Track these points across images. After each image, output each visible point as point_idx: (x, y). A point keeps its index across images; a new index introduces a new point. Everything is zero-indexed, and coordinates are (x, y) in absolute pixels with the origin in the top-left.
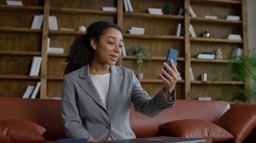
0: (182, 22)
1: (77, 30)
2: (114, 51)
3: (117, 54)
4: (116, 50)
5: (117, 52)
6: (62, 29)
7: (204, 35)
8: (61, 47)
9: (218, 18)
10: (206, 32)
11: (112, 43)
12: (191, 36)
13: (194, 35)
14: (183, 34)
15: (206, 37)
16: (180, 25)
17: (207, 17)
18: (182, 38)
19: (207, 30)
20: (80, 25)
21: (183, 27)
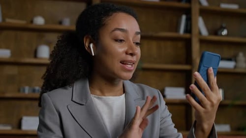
0: (188, 12)
1: (32, 22)
2: (127, 53)
3: (134, 59)
4: (130, 52)
5: (132, 55)
6: (8, 20)
7: (219, 33)
8: (7, 48)
9: (240, 7)
10: (222, 28)
11: (121, 41)
12: (200, 33)
13: (204, 32)
14: (188, 30)
15: (221, 35)
16: (184, 17)
17: (224, 6)
18: (188, 36)
19: (224, 25)
20: (35, 15)
21: (189, 20)
